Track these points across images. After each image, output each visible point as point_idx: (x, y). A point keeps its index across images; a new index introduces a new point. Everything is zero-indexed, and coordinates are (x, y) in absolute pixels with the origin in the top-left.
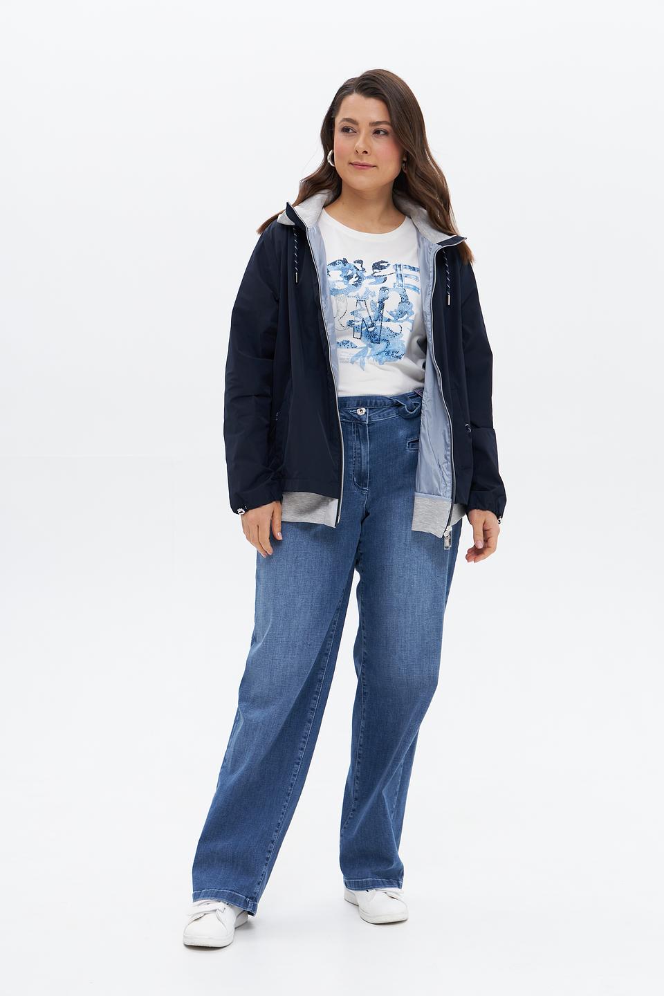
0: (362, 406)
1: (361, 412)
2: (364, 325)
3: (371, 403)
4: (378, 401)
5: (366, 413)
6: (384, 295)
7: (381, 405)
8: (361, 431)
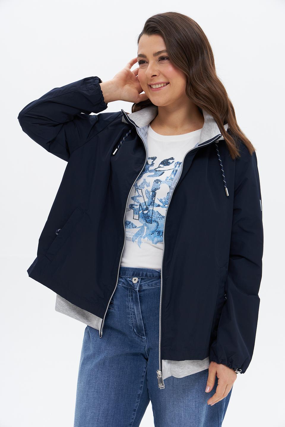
0: (136, 276)
1: (135, 280)
2: (141, 208)
3: (143, 274)
4: (148, 273)
5: (138, 282)
6: (156, 186)
7: (150, 276)
8: (134, 295)
